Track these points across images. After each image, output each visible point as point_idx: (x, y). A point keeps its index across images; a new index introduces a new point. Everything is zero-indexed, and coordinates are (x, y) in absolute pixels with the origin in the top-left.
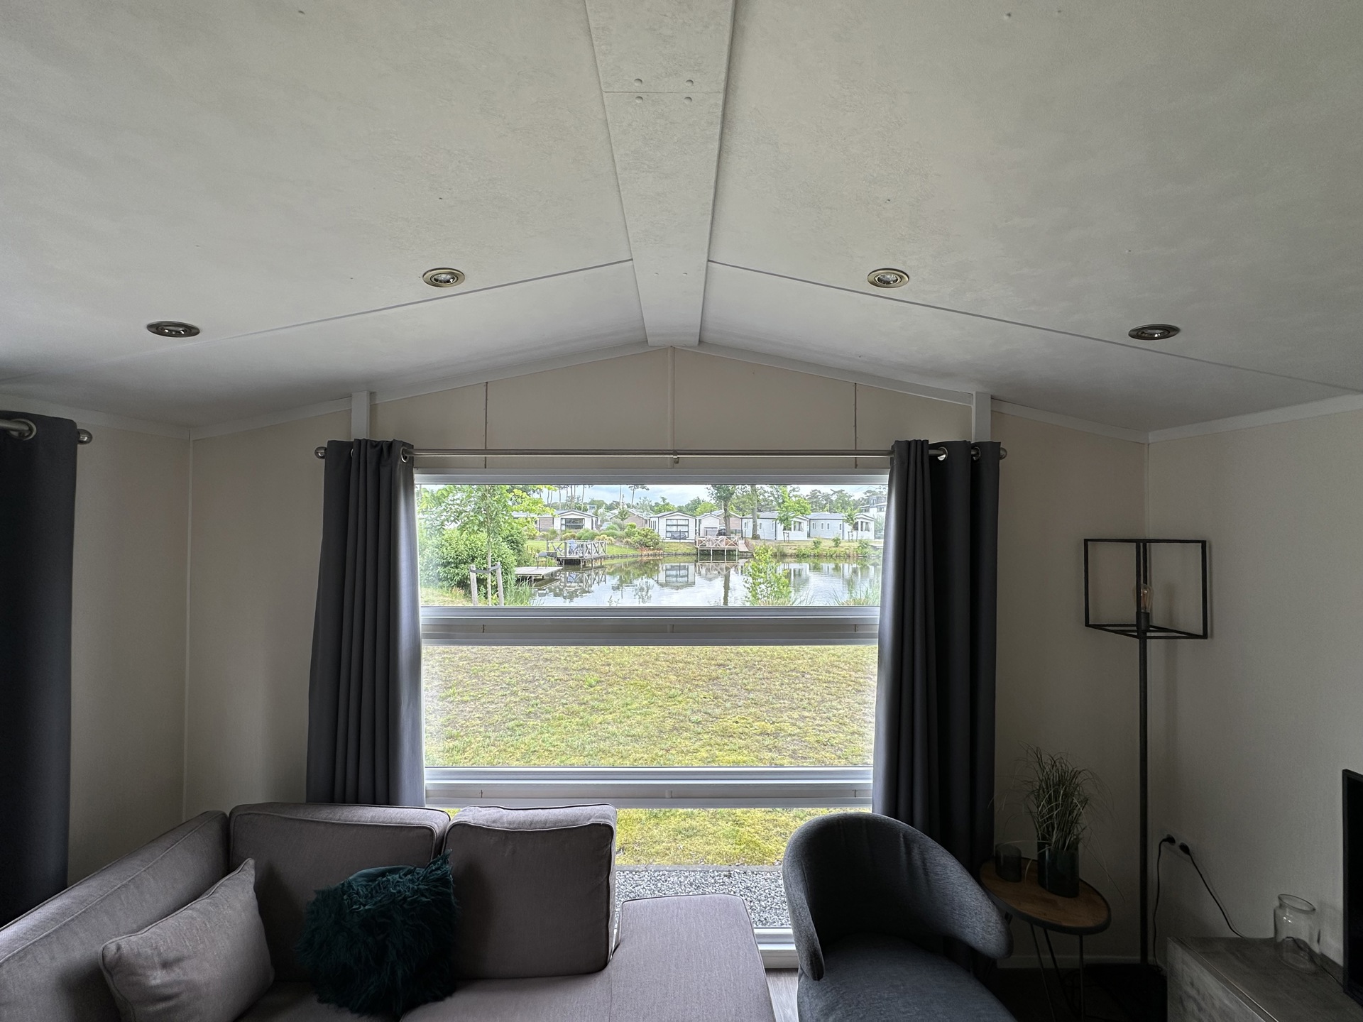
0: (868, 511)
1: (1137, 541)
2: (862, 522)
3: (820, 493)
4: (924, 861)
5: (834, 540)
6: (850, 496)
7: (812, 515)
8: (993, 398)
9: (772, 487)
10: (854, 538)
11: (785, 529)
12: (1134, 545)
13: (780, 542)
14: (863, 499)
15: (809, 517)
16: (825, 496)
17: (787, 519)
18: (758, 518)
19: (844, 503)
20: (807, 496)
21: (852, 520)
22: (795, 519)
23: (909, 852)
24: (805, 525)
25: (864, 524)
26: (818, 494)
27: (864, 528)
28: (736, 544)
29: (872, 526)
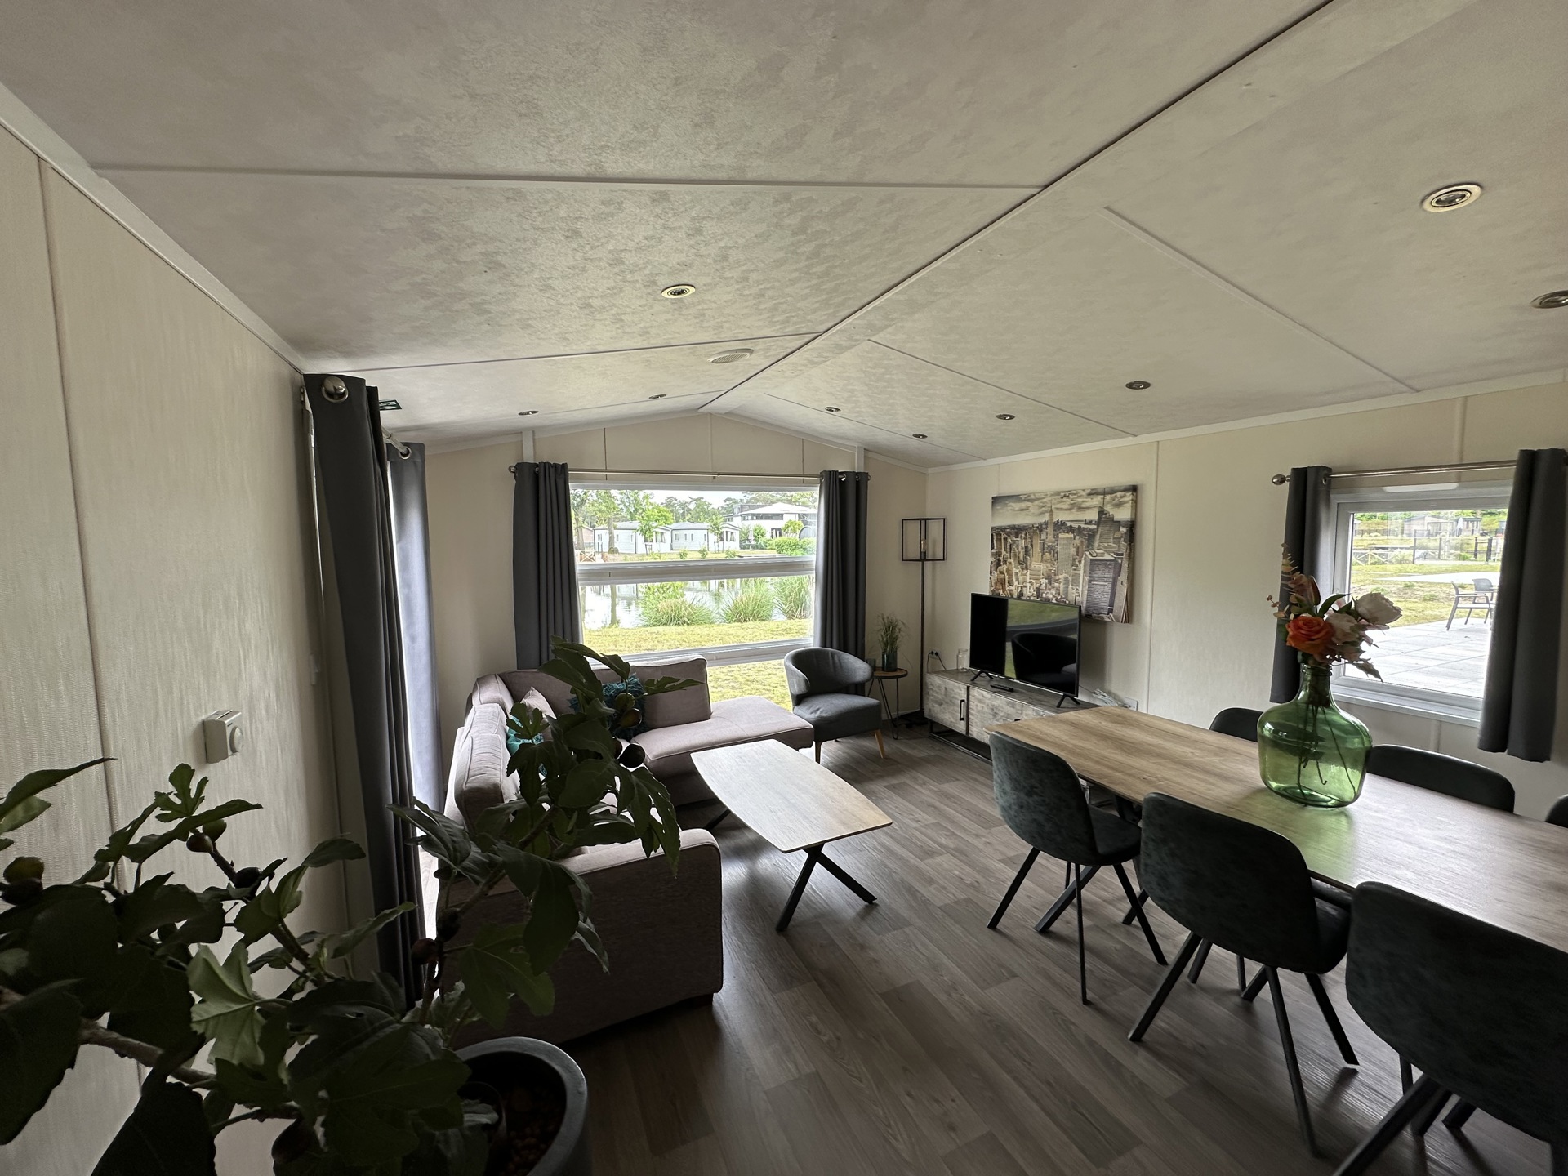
0: (732, 521)
1: (920, 520)
2: (727, 532)
3: (676, 500)
4: (839, 660)
5: (700, 551)
6: (710, 504)
7: (675, 525)
8: (865, 449)
9: (621, 494)
10: (721, 549)
11: (646, 541)
12: (919, 521)
13: (642, 555)
14: (722, 507)
15: (672, 527)
16: (682, 504)
17: (649, 529)
18: (615, 529)
19: (702, 512)
20: (662, 504)
21: (718, 529)
22: (657, 530)
23: (833, 657)
24: (668, 536)
25: (729, 534)
26: (674, 501)
27: (729, 539)
28: (592, 558)
29: (737, 536)
